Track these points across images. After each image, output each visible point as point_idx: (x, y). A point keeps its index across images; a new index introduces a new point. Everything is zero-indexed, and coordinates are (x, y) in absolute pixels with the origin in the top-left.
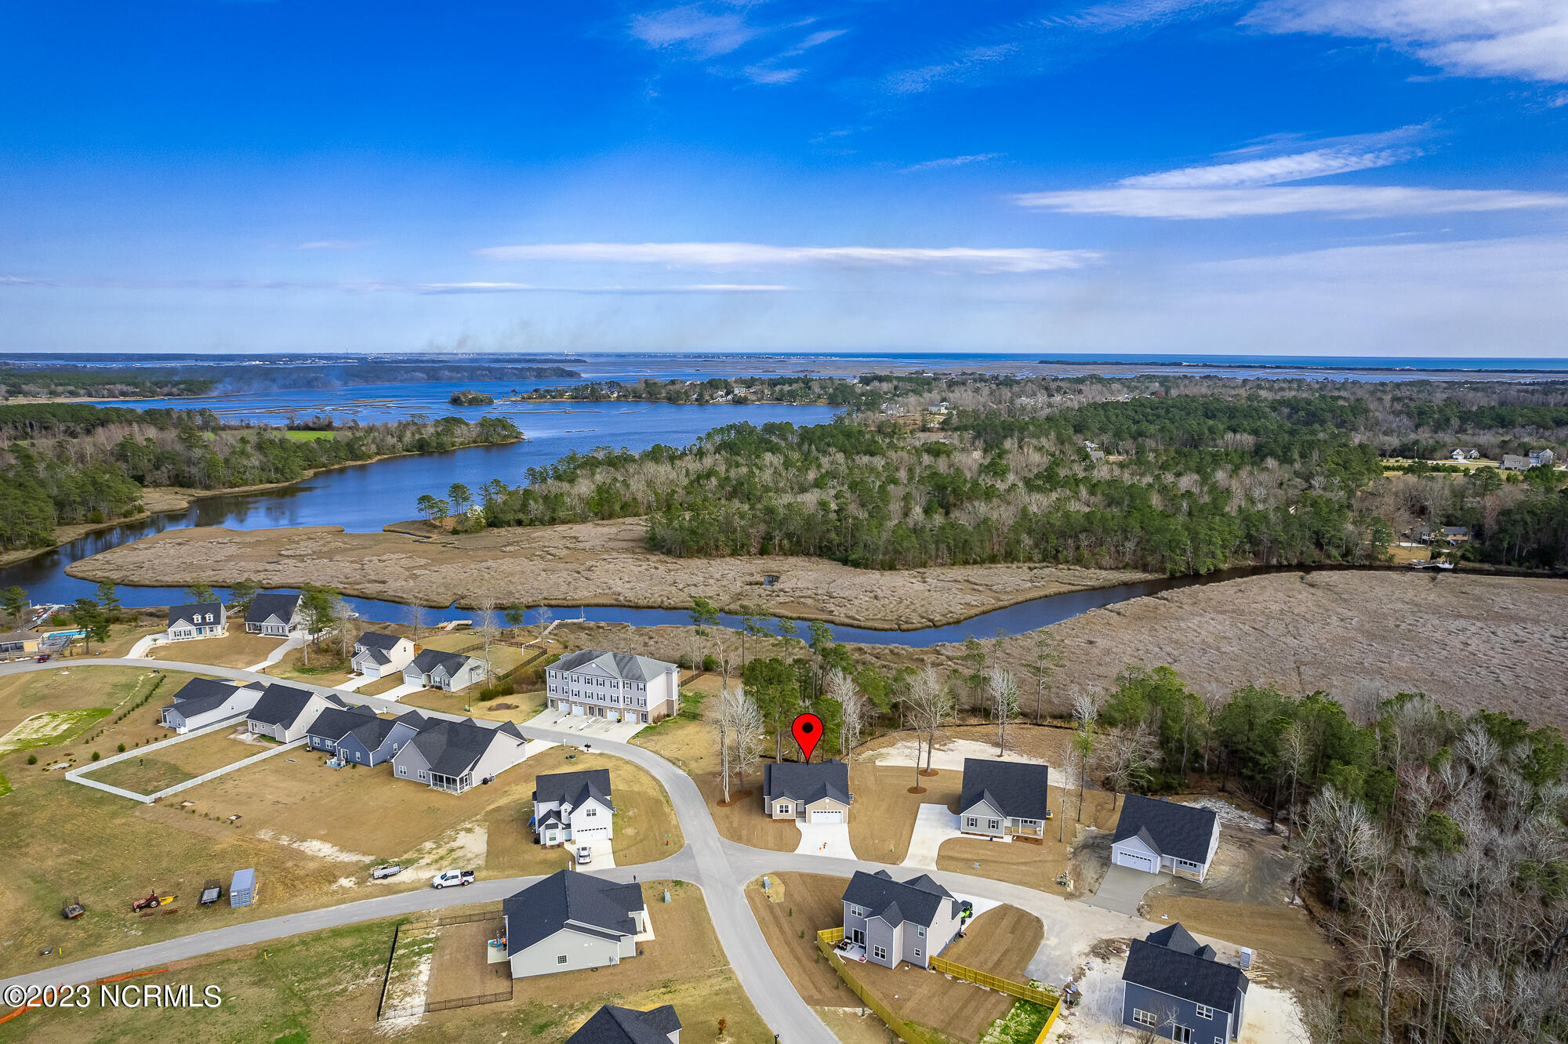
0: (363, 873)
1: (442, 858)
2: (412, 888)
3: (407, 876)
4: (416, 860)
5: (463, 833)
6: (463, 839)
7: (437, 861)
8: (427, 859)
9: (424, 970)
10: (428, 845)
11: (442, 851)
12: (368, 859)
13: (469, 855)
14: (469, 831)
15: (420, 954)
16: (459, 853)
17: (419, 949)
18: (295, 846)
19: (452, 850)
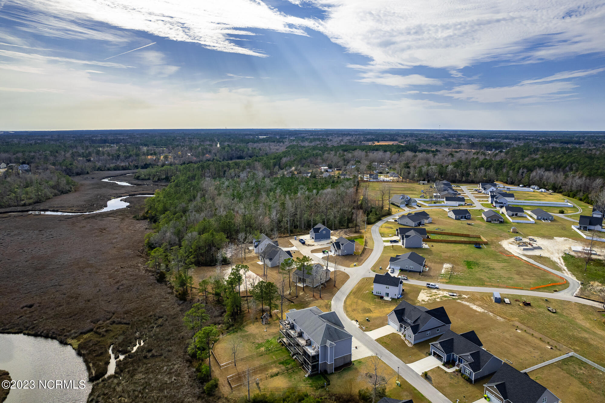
0: (460, 298)
1: (435, 295)
2: (444, 290)
3: (446, 294)
4: (443, 297)
5: (426, 301)
6: (426, 299)
7: (436, 295)
8: (439, 296)
9: (443, 271)
10: (438, 300)
11: (434, 297)
12: (459, 301)
13: (426, 293)
14: (423, 301)
15: (444, 274)
16: (429, 295)
17: (444, 276)
18: (486, 311)
19: (430, 296)
